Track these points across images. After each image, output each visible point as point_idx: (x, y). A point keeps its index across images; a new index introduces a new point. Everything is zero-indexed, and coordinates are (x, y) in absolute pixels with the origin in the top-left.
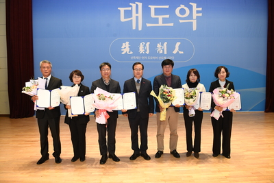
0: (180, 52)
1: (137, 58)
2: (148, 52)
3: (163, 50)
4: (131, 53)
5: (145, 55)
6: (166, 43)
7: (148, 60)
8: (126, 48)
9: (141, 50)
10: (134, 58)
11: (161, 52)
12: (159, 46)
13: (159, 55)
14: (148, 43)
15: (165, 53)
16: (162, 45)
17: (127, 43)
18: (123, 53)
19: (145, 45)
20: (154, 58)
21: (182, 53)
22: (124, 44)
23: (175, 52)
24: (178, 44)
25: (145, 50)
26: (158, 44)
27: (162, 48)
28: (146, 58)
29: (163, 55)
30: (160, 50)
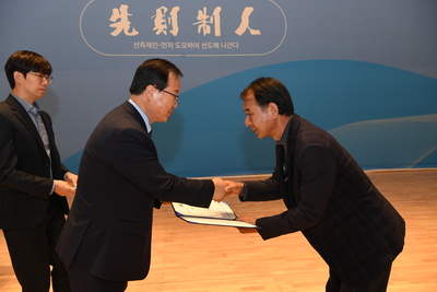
0: (254, 32)
1: (149, 45)
2: (175, 32)
3: (212, 26)
4: (135, 33)
5: (170, 37)
6: (218, 10)
7: (175, 51)
8: (120, 21)
9: (159, 26)
10: (143, 45)
11: (207, 31)
12: (202, 16)
13: (201, 38)
14: (176, 10)
15: (218, 33)
16: (210, 13)
17: (124, 8)
18: (114, 34)
19: (168, 15)
20: (190, 45)
21: (258, 32)
22: (115, 11)
23: (240, 31)
24: (248, 11)
25: (170, 27)
26: (200, 12)
27: (209, 21)
28: (171, 45)
29: (211, 37)
30: (204, 25)
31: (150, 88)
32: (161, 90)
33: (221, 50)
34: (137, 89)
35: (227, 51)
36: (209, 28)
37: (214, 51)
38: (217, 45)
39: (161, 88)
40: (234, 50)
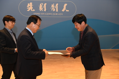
0: (67, 11)
1: (38, 14)
2: (45, 10)
3: (56, 9)
4: (34, 10)
5: (44, 12)
6: (57, 4)
7: (45, 15)
8: (30, 7)
9: (41, 9)
10: (36, 14)
11: (54, 10)
12: (53, 6)
13: (52, 12)
14: (45, 4)
15: (57, 11)
16: (55, 5)
17: (31, 3)
18: (28, 10)
19: (43, 5)
20: (49, 14)
21: (68, 11)
22: (29, 4)
23: (63, 10)
24: (66, 5)
25: (44, 9)
26: (52, 5)
27: (55, 7)
28: (44, 14)
29: (55, 12)
30: (53, 8)
31: (32, 23)
32: (35, 24)
33: (58, 16)
34: (28, 23)
35: (59, 16)
36: (54, 9)
37: (56, 16)
38: (57, 14)
39: (35, 23)
40: (61, 16)
